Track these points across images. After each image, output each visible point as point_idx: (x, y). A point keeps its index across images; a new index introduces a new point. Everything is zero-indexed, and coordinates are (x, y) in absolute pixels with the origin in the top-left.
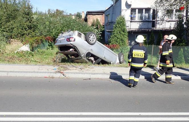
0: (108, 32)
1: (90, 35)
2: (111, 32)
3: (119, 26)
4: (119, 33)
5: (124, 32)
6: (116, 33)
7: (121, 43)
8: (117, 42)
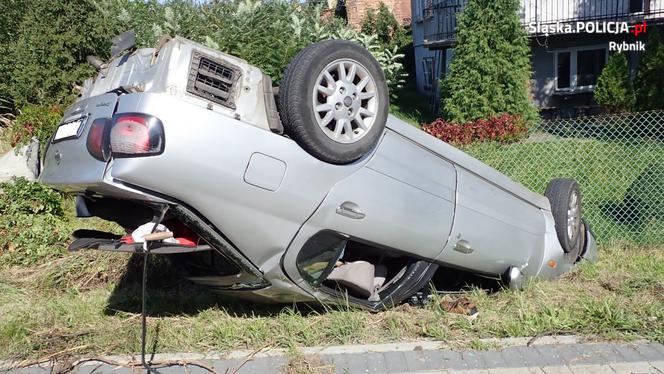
0: (432, 48)
1: (326, 73)
2: (443, 48)
3: (485, 13)
4: (487, 49)
5: (510, 39)
6: (471, 47)
7: (500, 95)
8: (481, 93)
